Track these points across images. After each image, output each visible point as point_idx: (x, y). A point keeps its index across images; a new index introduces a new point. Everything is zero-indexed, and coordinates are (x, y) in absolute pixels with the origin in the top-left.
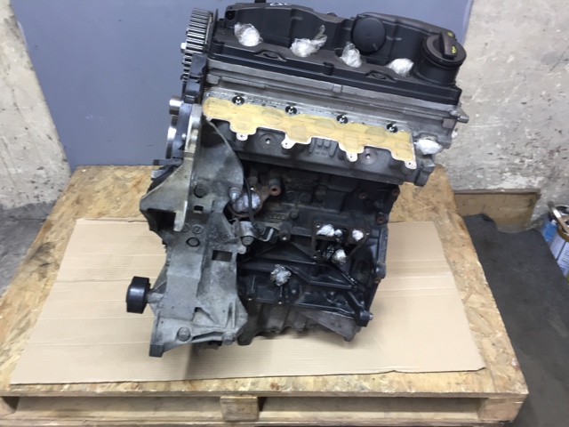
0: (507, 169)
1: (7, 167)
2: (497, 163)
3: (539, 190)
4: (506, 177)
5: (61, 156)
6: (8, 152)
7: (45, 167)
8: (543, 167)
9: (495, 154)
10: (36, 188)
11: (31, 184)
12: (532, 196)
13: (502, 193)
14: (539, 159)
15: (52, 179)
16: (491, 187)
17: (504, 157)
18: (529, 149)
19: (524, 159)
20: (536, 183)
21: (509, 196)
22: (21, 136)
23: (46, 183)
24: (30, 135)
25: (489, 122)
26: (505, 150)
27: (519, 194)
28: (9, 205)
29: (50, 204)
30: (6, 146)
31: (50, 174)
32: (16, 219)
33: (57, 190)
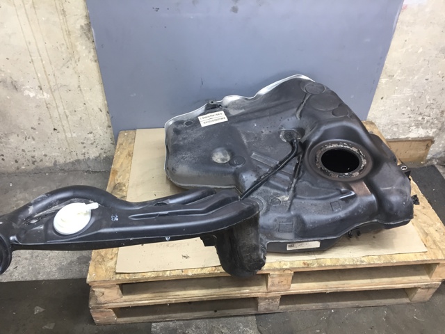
0: (413, 124)
1: (65, 132)
2: (407, 120)
3: (433, 138)
4: (412, 130)
5: (107, 123)
6: (68, 122)
7: (94, 131)
8: (436, 122)
9: (406, 114)
10: (85, 147)
11: (81, 145)
12: (428, 141)
13: (410, 141)
14: (434, 117)
15: (97, 140)
16: (402, 137)
17: (412, 116)
18: (428, 110)
19: (425, 117)
20: (431, 133)
21: (413, 143)
22: (79, 109)
23: (92, 144)
24: (86, 108)
25: (404, 92)
26: (413, 111)
27: (420, 141)
28: (61, 161)
29: (93, 159)
30: (67, 117)
31: (96, 137)
32: (66, 171)
33: (99, 149)
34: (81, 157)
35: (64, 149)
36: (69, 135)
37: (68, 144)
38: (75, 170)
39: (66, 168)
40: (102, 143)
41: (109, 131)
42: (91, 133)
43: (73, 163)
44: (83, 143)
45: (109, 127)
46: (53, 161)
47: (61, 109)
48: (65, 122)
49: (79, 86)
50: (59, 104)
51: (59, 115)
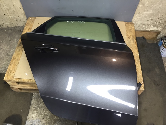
0: (152, 25)
1: (9, 16)
2: (150, 23)
3: (160, 31)
4: (151, 27)
5: (24, 14)
6: (9, 12)
8: (162, 25)
9: (149, 21)
10: (17, 22)
11: (16, 21)
12: (158, 33)
13: (150, 31)
14: (162, 23)
15: (21, 20)
16: (147, 30)
17: (152, 22)
18: (159, 20)
19: (157, 23)
20: (160, 29)
22: (12, 7)
23: (20, 21)
24: (15, 7)
25: (149, 11)
26: (152, 20)
27: (154, 32)
28: (10, 26)
29: (21, 27)
30: (8, 10)
31: (21, 18)
33: (23, 23)
34: (17, 26)
35: (10, 22)
36: (10, 17)
37: (11, 20)
38: (16, 30)
39: (12, 29)
40: (24, 21)
41: (25, 16)
42: (19, 17)
43: (14, 27)
44: (16, 20)
46: (7, 26)
47: (5, 6)
48: (8, 12)
50: (4, 5)
51: (5, 9)
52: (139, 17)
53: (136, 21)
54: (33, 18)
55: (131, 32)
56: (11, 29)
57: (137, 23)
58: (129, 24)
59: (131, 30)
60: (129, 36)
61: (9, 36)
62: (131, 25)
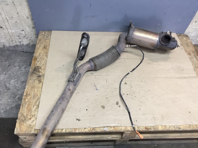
1: (7, 29)
5: (32, 26)
6: (9, 23)
7: (25, 30)
10: (20, 38)
11: (17, 37)
15: (27, 35)
22: (15, 16)
23: (24, 37)
24: (19, 16)
28: (7, 45)
29: (25, 45)
30: (8, 21)
31: (26, 33)
32: (10, 51)
33: (29, 40)
34: (19, 44)
35: (8, 39)
36: (10, 31)
37: (10, 36)
38: (16, 50)
39: (11, 49)
40: (30, 37)
41: (34, 30)
42: (23, 31)
43: (14, 46)
44: (19, 36)
45: (34, 28)
46: (3, 45)
47: (3, 16)
48: (7, 24)
49: (13, 2)
50: (2, 12)
51: (3, 19)
52: (195, 27)
53: (190, 33)
54: (47, 33)
55: (189, 46)
56: (9, 49)
57: (190, 36)
58: (183, 37)
59: (187, 44)
60: (188, 51)
61: (7, 59)
62: (186, 38)
